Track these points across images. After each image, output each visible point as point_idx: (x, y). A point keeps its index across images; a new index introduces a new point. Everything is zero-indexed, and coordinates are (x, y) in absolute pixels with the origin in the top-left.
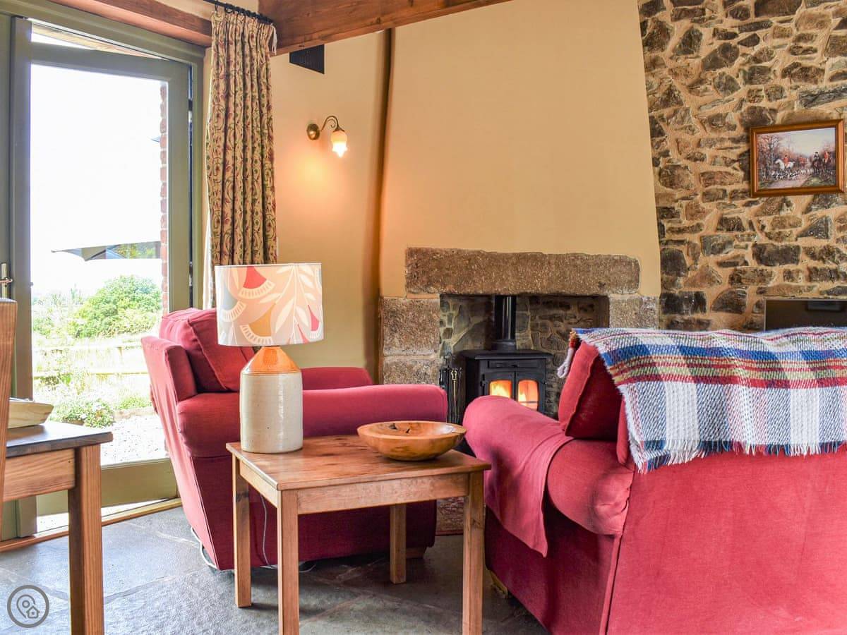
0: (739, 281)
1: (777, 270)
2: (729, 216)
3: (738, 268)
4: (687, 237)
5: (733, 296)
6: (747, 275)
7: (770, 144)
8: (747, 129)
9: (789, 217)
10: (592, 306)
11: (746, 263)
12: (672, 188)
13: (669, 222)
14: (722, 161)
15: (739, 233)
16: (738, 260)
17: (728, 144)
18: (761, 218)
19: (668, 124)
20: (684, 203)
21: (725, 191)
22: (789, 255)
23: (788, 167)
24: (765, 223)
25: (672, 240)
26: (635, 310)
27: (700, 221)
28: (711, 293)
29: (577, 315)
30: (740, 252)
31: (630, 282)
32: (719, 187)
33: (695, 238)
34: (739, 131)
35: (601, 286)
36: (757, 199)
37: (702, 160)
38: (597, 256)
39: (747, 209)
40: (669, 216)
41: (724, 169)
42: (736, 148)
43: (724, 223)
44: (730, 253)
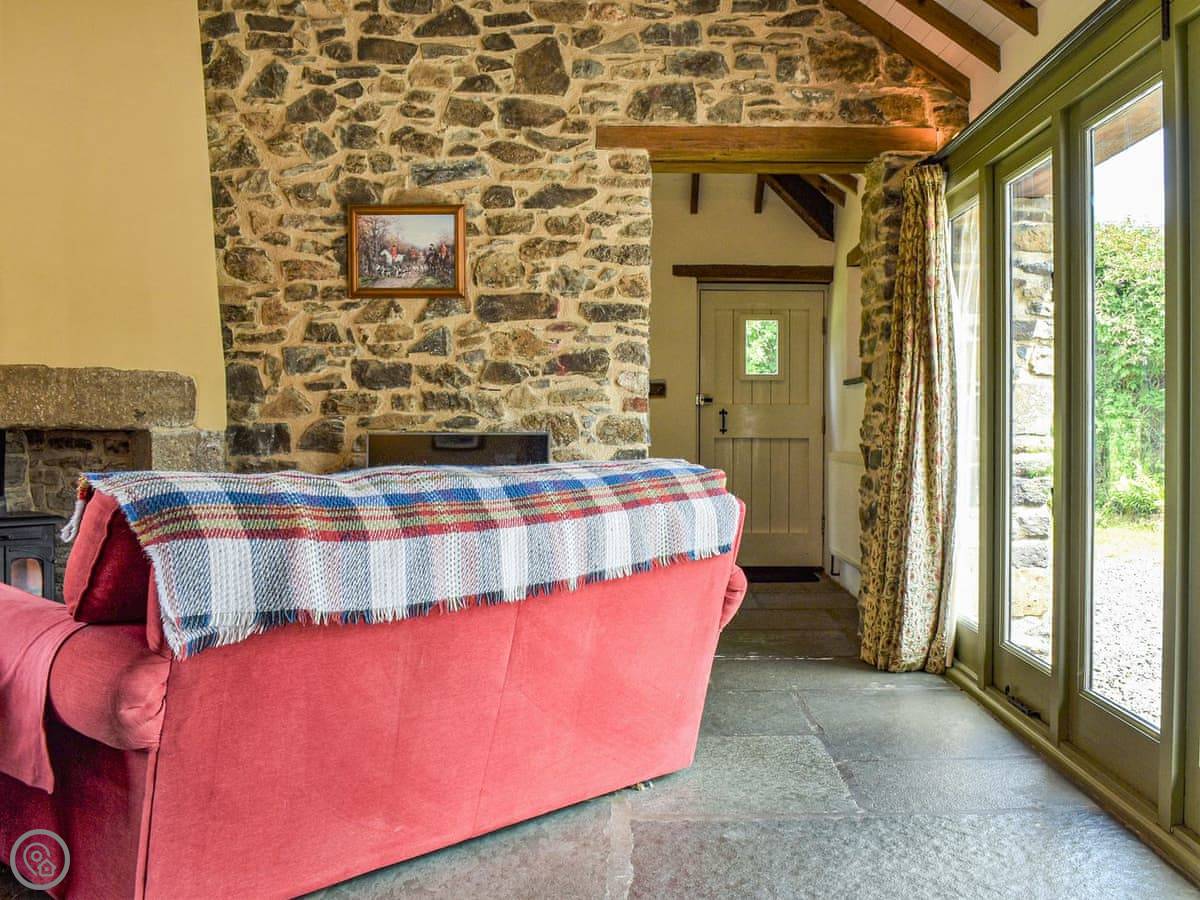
0: (335, 409)
1: (384, 395)
2: (320, 322)
3: (333, 391)
4: (263, 347)
5: (327, 429)
6: (344, 401)
7: (374, 229)
8: (344, 207)
9: (398, 326)
10: (126, 445)
11: (343, 385)
12: (243, 279)
13: (238, 326)
14: (312, 248)
15: (334, 345)
16: (333, 381)
17: (320, 224)
18: (363, 326)
19: (238, 190)
20: (260, 301)
21: (315, 288)
22: (397, 376)
23: (396, 260)
24: (367, 332)
25: (243, 352)
26: (189, 449)
27: (280, 327)
28: (297, 426)
29: (104, 458)
30: (336, 370)
31: (184, 409)
32: (308, 282)
33: (274, 350)
34: (334, 210)
35: (139, 415)
36: (358, 300)
37: (285, 243)
38: (131, 373)
39: (344, 313)
40: (239, 318)
41: (314, 258)
42: (330, 231)
43: (314, 330)
44: (322, 371)
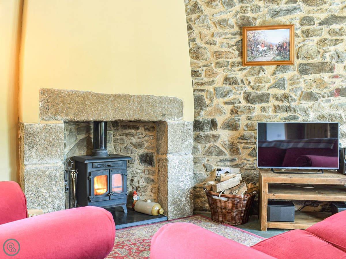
0: (236, 112)
1: (257, 106)
2: (230, 76)
3: (236, 105)
4: (206, 87)
5: (233, 121)
6: (241, 109)
7: (254, 37)
8: (240, 28)
9: (264, 77)
11: (240, 102)
12: (197, 60)
13: (195, 79)
14: (227, 46)
15: (236, 86)
16: (236, 101)
17: (229, 36)
18: (249, 78)
19: (195, 23)
20: (204, 68)
21: (228, 62)
22: (263, 98)
23: (264, 49)
24: (251, 80)
25: (197, 89)
26: (181, 129)
27: (214, 79)
28: (220, 120)
30: (237, 96)
32: (225, 60)
33: (211, 88)
34: (236, 29)
35: (163, 115)
36: (246, 67)
37: (215, 44)
39: (240, 72)
40: (196, 75)
41: (228, 50)
42: (234, 38)
43: (227, 80)
44: (231, 97)
